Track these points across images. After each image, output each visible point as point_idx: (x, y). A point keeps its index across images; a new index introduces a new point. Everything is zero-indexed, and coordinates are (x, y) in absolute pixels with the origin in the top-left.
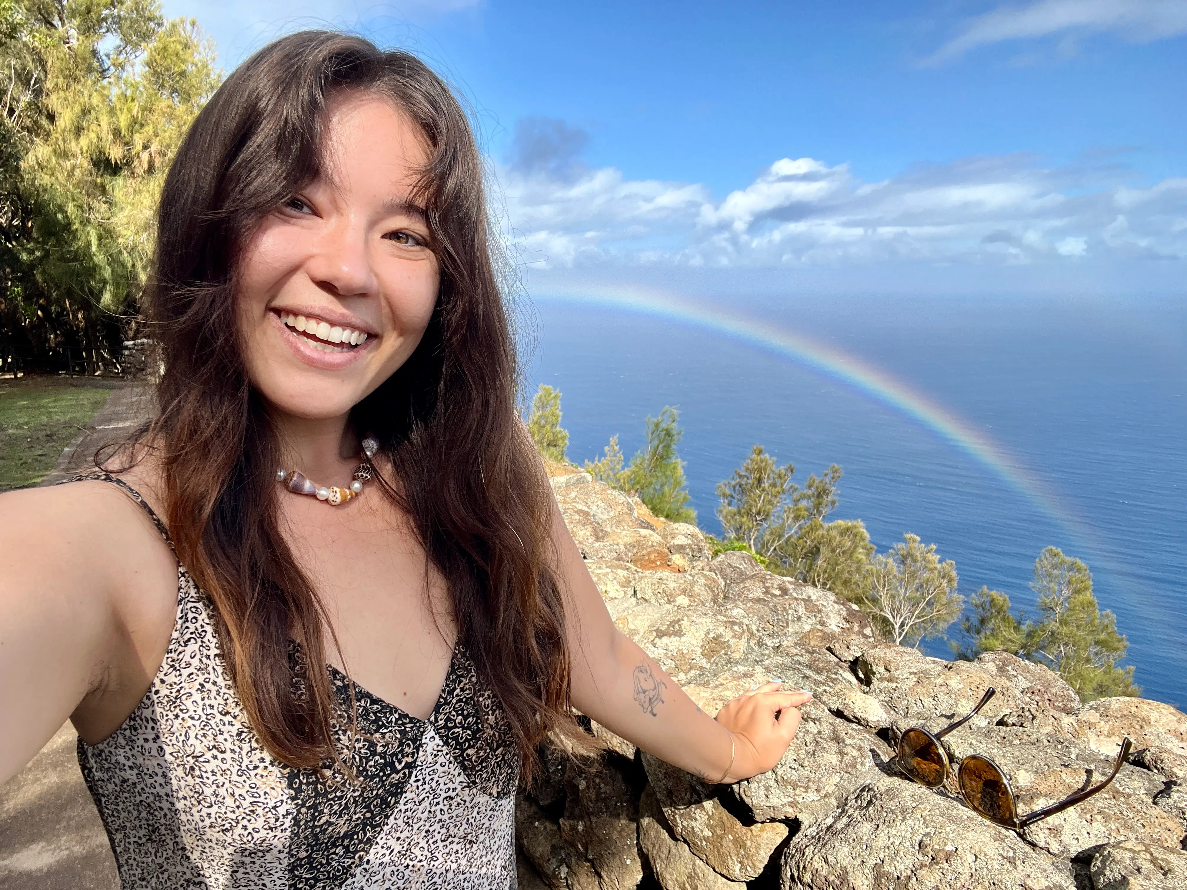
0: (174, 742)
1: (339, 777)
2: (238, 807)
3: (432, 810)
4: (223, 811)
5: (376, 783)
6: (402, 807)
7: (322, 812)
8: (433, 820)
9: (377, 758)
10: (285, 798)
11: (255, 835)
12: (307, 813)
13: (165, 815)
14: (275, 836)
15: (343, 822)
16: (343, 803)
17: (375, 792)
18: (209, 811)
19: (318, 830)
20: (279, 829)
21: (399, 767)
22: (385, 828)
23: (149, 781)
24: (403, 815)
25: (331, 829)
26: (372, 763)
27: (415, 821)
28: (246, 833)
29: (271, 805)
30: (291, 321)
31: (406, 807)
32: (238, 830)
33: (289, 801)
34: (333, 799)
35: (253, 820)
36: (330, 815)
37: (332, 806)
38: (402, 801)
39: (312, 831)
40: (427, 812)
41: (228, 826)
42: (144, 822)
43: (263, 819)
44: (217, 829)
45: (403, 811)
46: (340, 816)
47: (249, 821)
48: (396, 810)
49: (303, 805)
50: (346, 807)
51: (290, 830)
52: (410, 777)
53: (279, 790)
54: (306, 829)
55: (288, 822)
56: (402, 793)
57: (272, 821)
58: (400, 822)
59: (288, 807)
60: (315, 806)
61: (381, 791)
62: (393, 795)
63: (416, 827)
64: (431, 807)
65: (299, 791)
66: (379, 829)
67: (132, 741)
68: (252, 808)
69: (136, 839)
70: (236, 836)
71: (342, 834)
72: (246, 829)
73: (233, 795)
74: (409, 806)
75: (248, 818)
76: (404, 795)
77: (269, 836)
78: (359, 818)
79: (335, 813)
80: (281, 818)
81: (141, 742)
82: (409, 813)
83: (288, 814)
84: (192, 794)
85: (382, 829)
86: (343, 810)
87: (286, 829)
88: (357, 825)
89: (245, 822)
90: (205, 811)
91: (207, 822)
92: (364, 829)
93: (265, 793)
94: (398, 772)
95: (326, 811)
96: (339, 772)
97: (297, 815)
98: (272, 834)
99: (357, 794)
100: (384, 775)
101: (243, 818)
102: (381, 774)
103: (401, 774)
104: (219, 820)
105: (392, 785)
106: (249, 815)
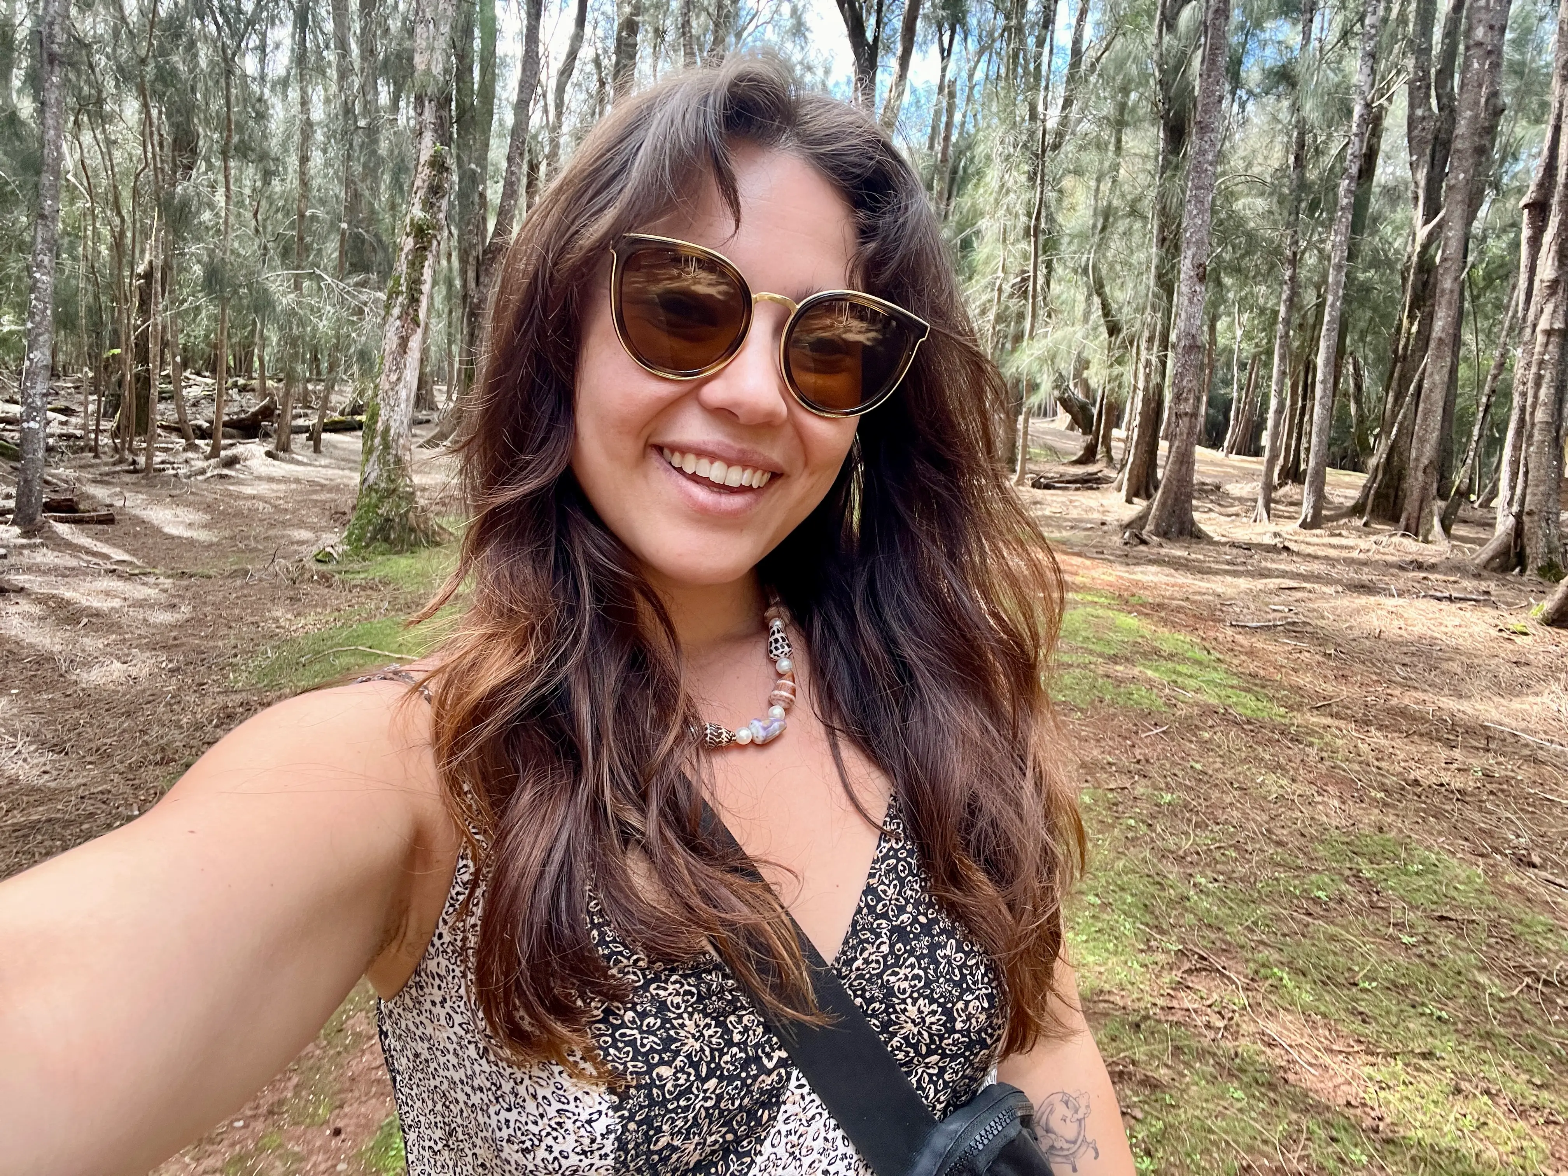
0: (463, 1009)
1: (683, 1078)
2: (542, 1116)
3: (829, 1137)
4: (523, 1120)
5: (736, 1088)
6: (780, 1125)
7: (659, 1130)
8: (833, 1154)
9: (735, 1050)
10: (604, 1107)
11: (562, 1161)
12: (637, 1132)
13: (462, 1111)
14: (592, 1165)
15: (692, 1147)
16: (690, 1117)
17: (737, 1103)
18: (508, 1115)
19: (656, 1157)
20: (597, 1154)
21: (770, 1065)
22: (759, 1159)
23: (442, 1060)
24: (784, 1140)
25: (675, 1157)
26: (727, 1058)
27: (804, 1152)
28: (551, 1159)
29: (584, 1117)
30: (676, 460)
31: (788, 1127)
32: (541, 1153)
33: (611, 1113)
34: (674, 1111)
35: (560, 1139)
36: (672, 1134)
37: (673, 1121)
38: (781, 1117)
39: (647, 1159)
40: (821, 1139)
41: (528, 1144)
42: (439, 1118)
43: (573, 1137)
44: (516, 1147)
45: (784, 1133)
46: (687, 1138)
47: (555, 1138)
48: (773, 1131)
49: (631, 1118)
50: (696, 1123)
51: (612, 1156)
52: (788, 1079)
53: (596, 1096)
54: (637, 1156)
55: (609, 1145)
56: (779, 1104)
57: (586, 1141)
58: (781, 1151)
59: (610, 1121)
60: (648, 1121)
61: (746, 1100)
62: (764, 1105)
63: (806, 1161)
64: (827, 1131)
65: (624, 1097)
66: (747, 1160)
67: (420, 1003)
68: (558, 1120)
69: (432, 1144)
70: (538, 1161)
71: (691, 1165)
72: (551, 1152)
73: (534, 1097)
74: (791, 1126)
75: (554, 1134)
76: (783, 1108)
77: (582, 1165)
78: (716, 1142)
79: (679, 1132)
80: (599, 1138)
81: (428, 1005)
82: (793, 1138)
83: (609, 1132)
84: (488, 1085)
85: (753, 1161)
86: (691, 1127)
87: (606, 1155)
88: (713, 1152)
89: (549, 1141)
90: (504, 1115)
91: (505, 1133)
92: (725, 1158)
93: (576, 1099)
94: (769, 1073)
95: (665, 1128)
96: (682, 1070)
97: (623, 1133)
98: (587, 1162)
99: (710, 1103)
100: (748, 1076)
101: (548, 1134)
102: (744, 1075)
103: (774, 1076)
104: (519, 1133)
105: (762, 1092)
106: (556, 1130)
